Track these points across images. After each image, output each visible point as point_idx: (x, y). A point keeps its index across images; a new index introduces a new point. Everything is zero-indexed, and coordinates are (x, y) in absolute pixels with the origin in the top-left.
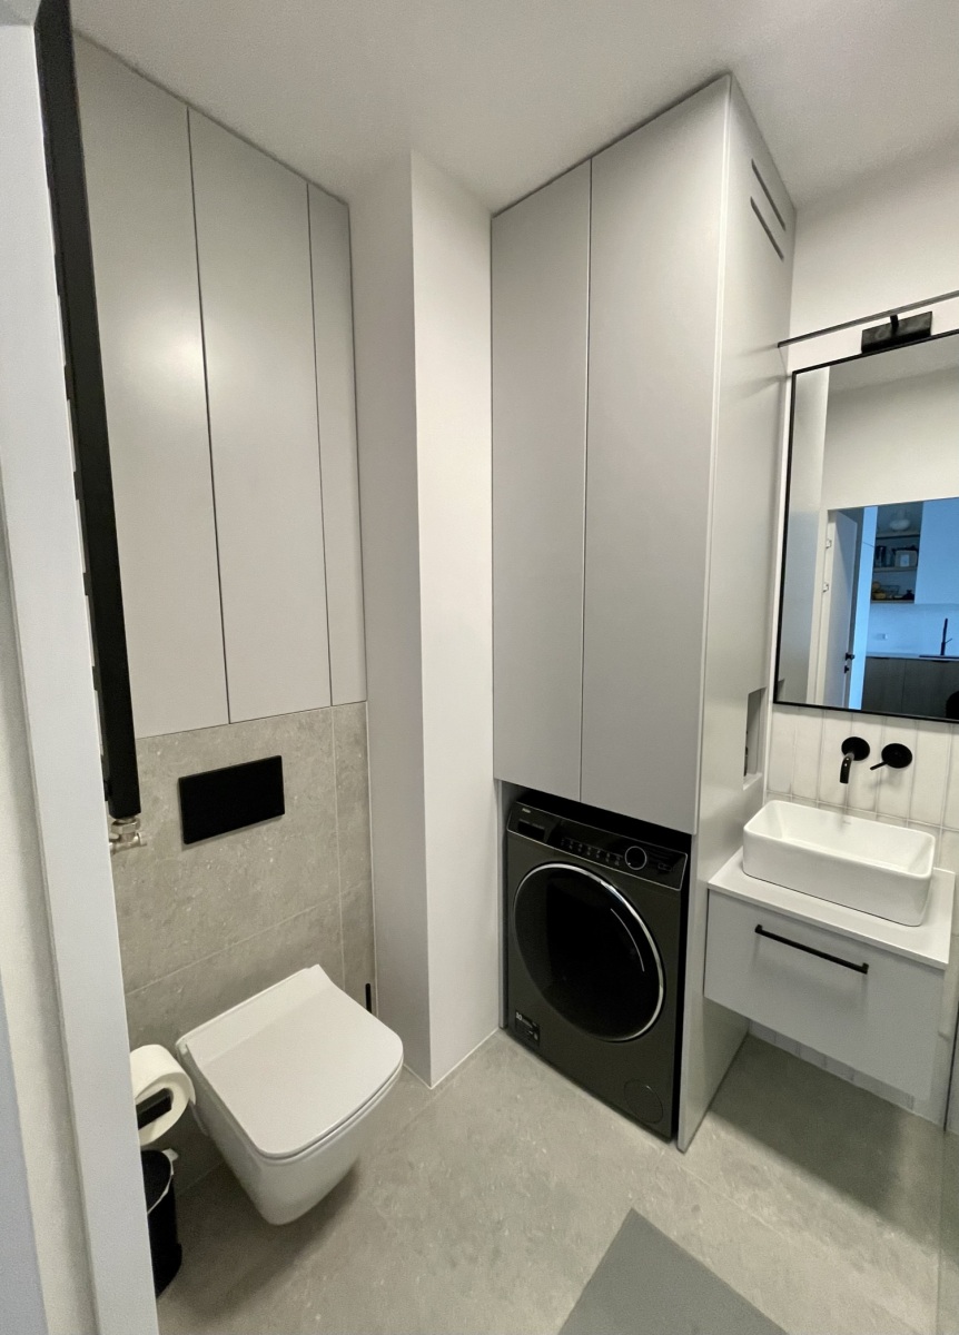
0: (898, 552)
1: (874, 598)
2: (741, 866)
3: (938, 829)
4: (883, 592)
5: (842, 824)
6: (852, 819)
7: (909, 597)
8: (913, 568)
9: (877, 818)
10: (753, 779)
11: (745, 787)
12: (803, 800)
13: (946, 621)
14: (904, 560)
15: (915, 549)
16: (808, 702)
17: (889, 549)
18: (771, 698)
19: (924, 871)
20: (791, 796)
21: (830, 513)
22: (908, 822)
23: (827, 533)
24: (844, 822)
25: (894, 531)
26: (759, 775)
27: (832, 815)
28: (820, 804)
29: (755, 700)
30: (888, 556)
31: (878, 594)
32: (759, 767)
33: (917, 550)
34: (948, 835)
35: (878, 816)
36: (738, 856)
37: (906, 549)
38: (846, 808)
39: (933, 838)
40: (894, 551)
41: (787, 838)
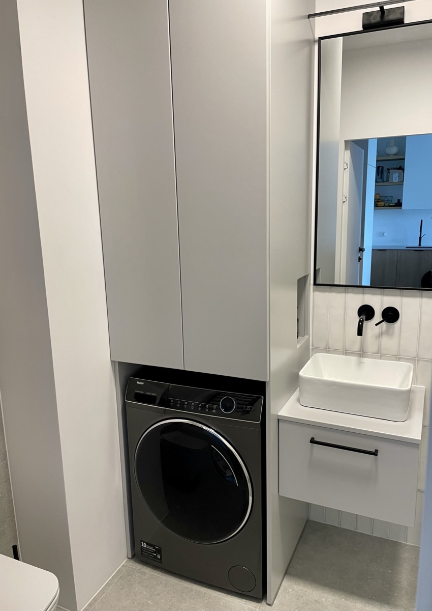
0: (391, 171)
1: (376, 206)
2: (299, 400)
3: (415, 360)
4: (382, 201)
5: (360, 364)
6: (366, 360)
7: (399, 204)
8: (401, 183)
9: (381, 358)
10: (303, 340)
11: (298, 346)
12: (335, 351)
13: (422, 221)
14: (395, 176)
15: (402, 168)
16: (335, 283)
17: (385, 169)
18: (312, 282)
19: (407, 386)
20: (328, 350)
21: (346, 142)
22: (398, 358)
23: (345, 158)
24: (361, 362)
25: (389, 155)
26: (306, 337)
27: (353, 359)
28: (346, 352)
29: (302, 283)
30: (385, 174)
31: (379, 203)
32: (306, 332)
33: (403, 170)
34: (421, 363)
35: (381, 356)
36: (296, 394)
37: (395, 169)
38: (362, 353)
39: (412, 366)
40: (388, 169)
41: (327, 377)
